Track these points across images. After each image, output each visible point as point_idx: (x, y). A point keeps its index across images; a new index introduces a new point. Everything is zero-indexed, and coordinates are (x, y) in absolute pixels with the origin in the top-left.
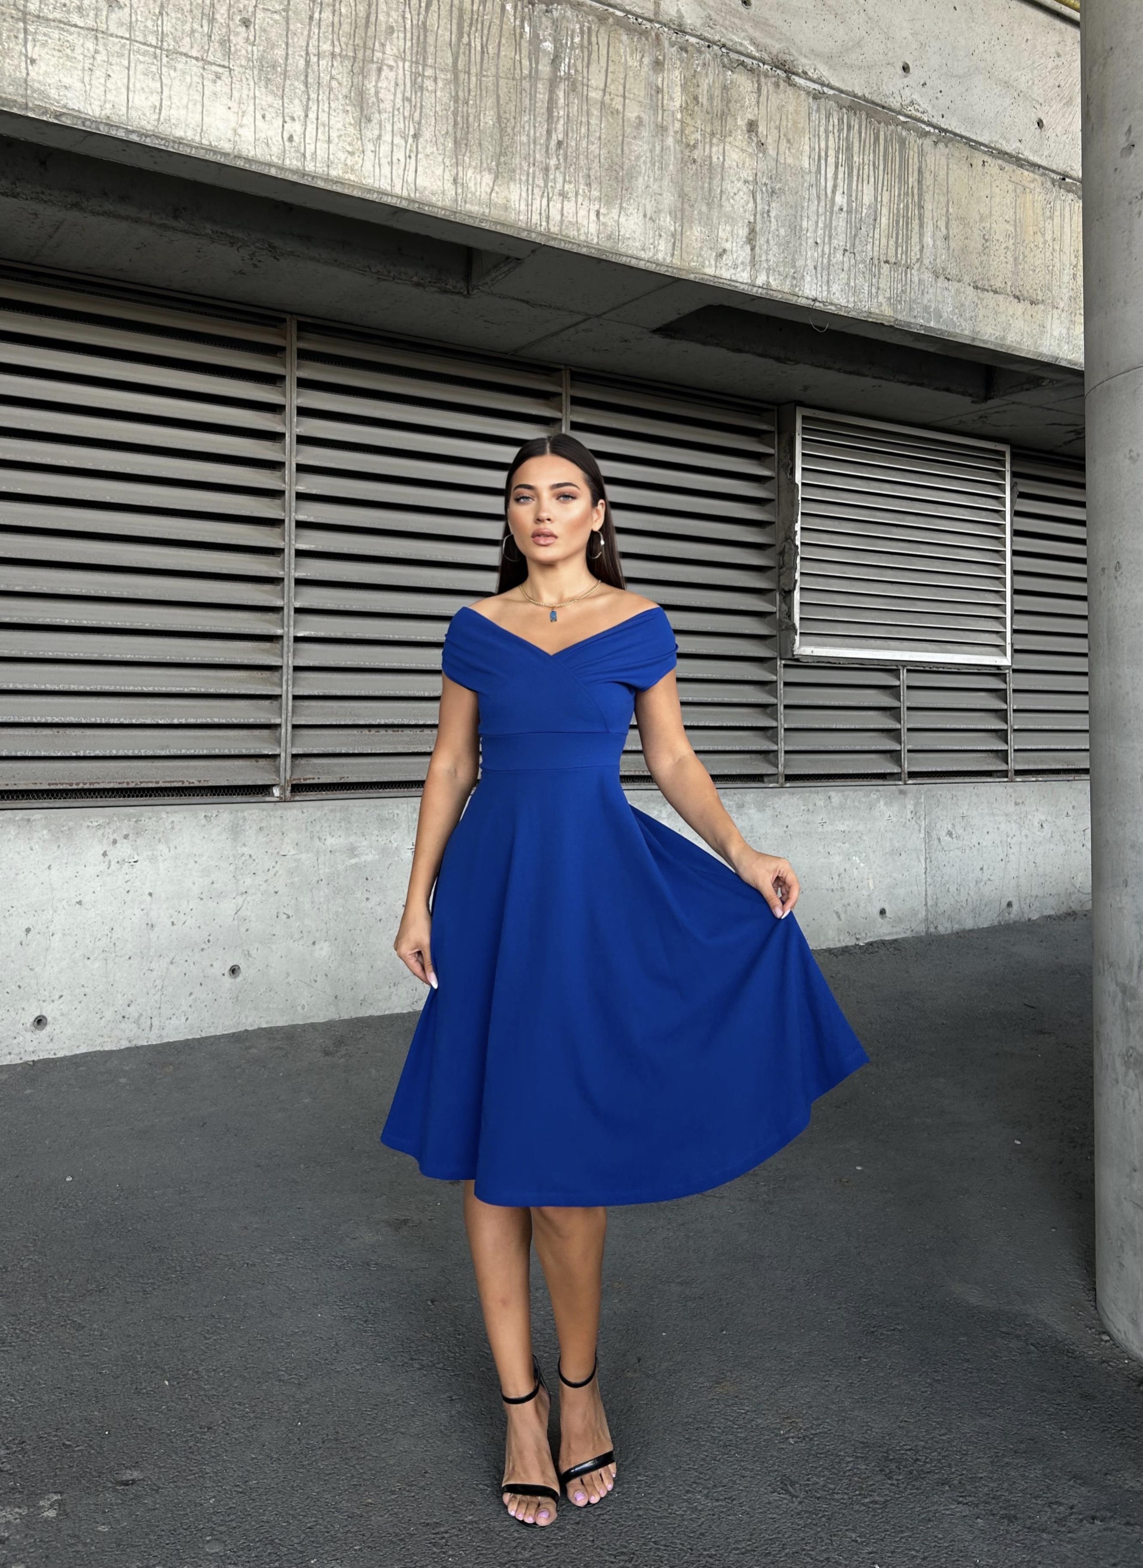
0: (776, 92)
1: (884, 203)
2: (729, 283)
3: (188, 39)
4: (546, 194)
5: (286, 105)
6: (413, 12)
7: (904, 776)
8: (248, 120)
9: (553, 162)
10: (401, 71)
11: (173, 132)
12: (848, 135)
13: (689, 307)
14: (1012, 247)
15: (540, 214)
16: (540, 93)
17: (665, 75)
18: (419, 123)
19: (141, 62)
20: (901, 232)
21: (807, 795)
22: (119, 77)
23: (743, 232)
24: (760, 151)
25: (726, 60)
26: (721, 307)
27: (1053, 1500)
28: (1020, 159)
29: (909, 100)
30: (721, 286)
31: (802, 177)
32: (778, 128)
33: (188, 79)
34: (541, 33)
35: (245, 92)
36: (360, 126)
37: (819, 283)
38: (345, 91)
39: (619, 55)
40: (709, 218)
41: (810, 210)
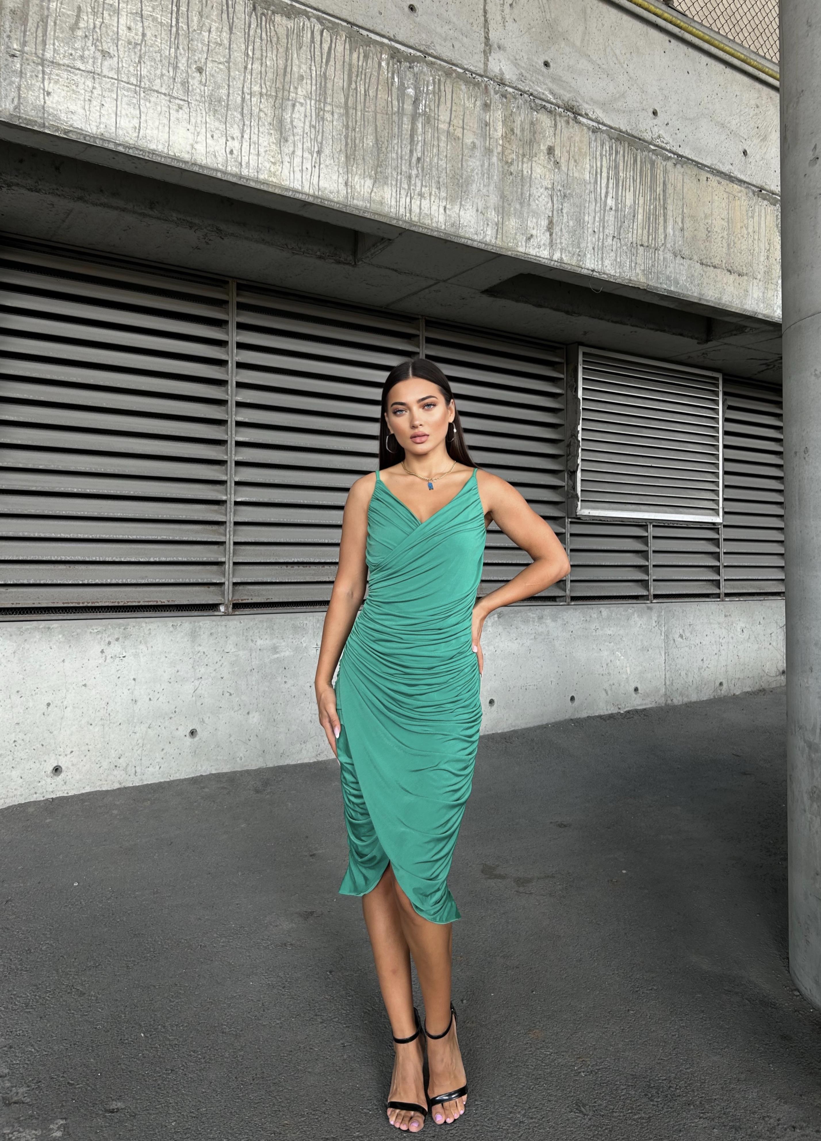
0: (567, 127)
1: (640, 205)
2: (534, 258)
3: (159, 80)
4: (409, 194)
5: (228, 128)
6: (317, 66)
7: (651, 597)
8: (201, 138)
9: (414, 172)
10: (308, 107)
11: (149, 146)
12: (616, 157)
13: (507, 275)
14: (726, 237)
15: (406, 208)
16: (405, 124)
17: (491, 114)
18: (321, 143)
19: (125, 96)
20: (651, 225)
21: (585, 610)
22: (110, 106)
23: (544, 223)
24: (556, 167)
25: (533, 104)
26: (531, 275)
28: (733, 177)
29: (657, 134)
30: (529, 260)
31: (585, 186)
32: (569, 152)
33: (159, 109)
34: (406, 82)
35: (199, 119)
36: (280, 145)
37: (596, 259)
38: (269, 120)
39: (460, 99)
40: (521, 213)
41: (590, 208)
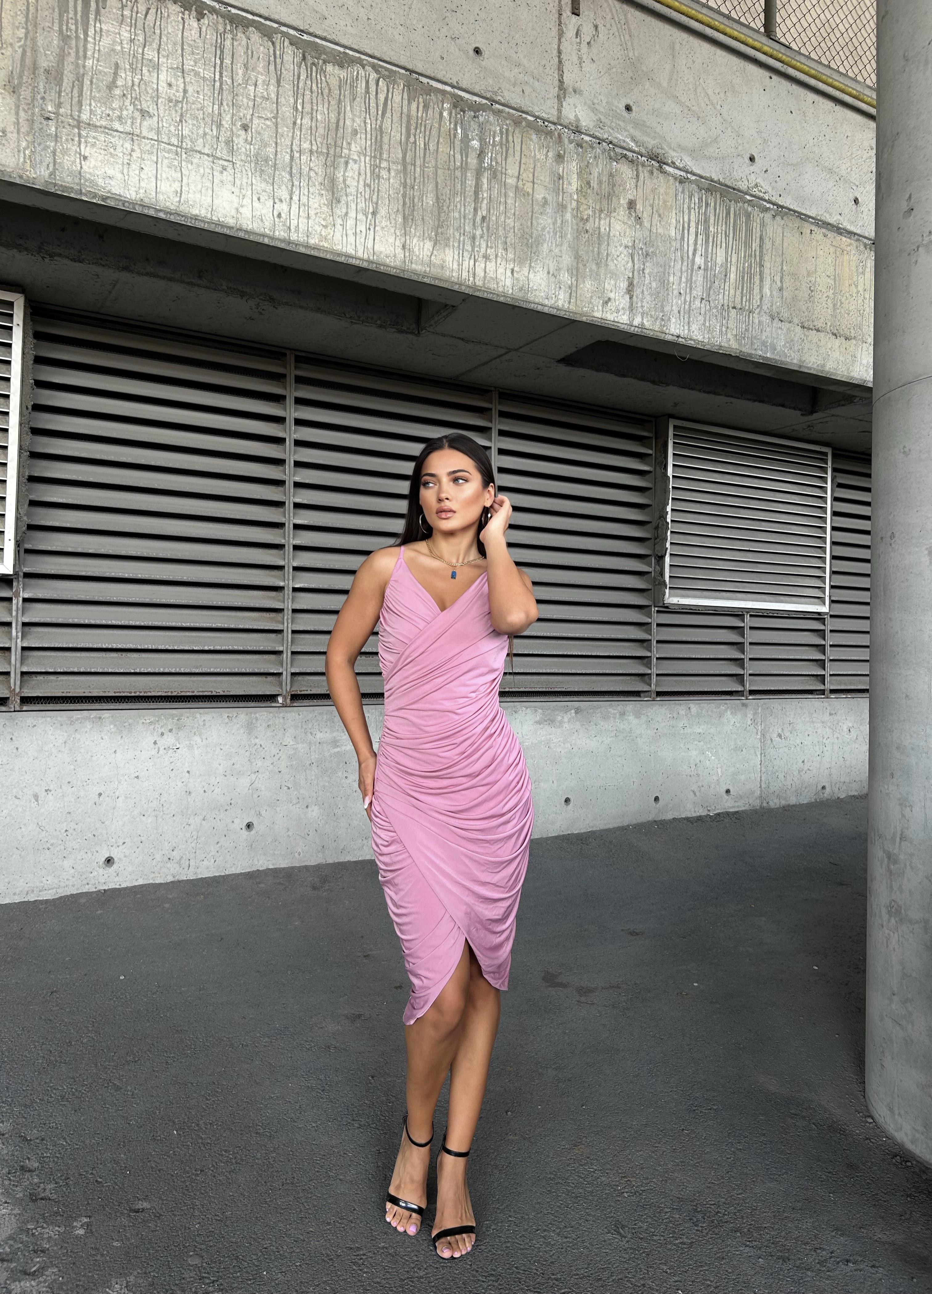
0: (651, 178)
1: (733, 263)
2: (612, 323)
3: (202, 140)
4: (473, 257)
5: (275, 190)
6: (372, 119)
7: (746, 693)
8: (247, 201)
10: (363, 164)
11: (191, 211)
12: (706, 211)
13: (585, 342)
14: (832, 296)
15: (469, 272)
16: (469, 180)
17: (565, 166)
18: (377, 204)
19: (166, 158)
20: (745, 285)
21: (672, 706)
22: (149, 169)
23: (624, 285)
24: (637, 223)
25: (612, 153)
26: (608, 342)
28: (840, 228)
29: (754, 183)
30: (606, 325)
31: (670, 243)
32: (652, 206)
33: (202, 171)
34: (470, 134)
35: (245, 180)
36: (332, 206)
37: (682, 324)
38: (320, 179)
39: (531, 151)
40: (598, 274)
41: (676, 268)
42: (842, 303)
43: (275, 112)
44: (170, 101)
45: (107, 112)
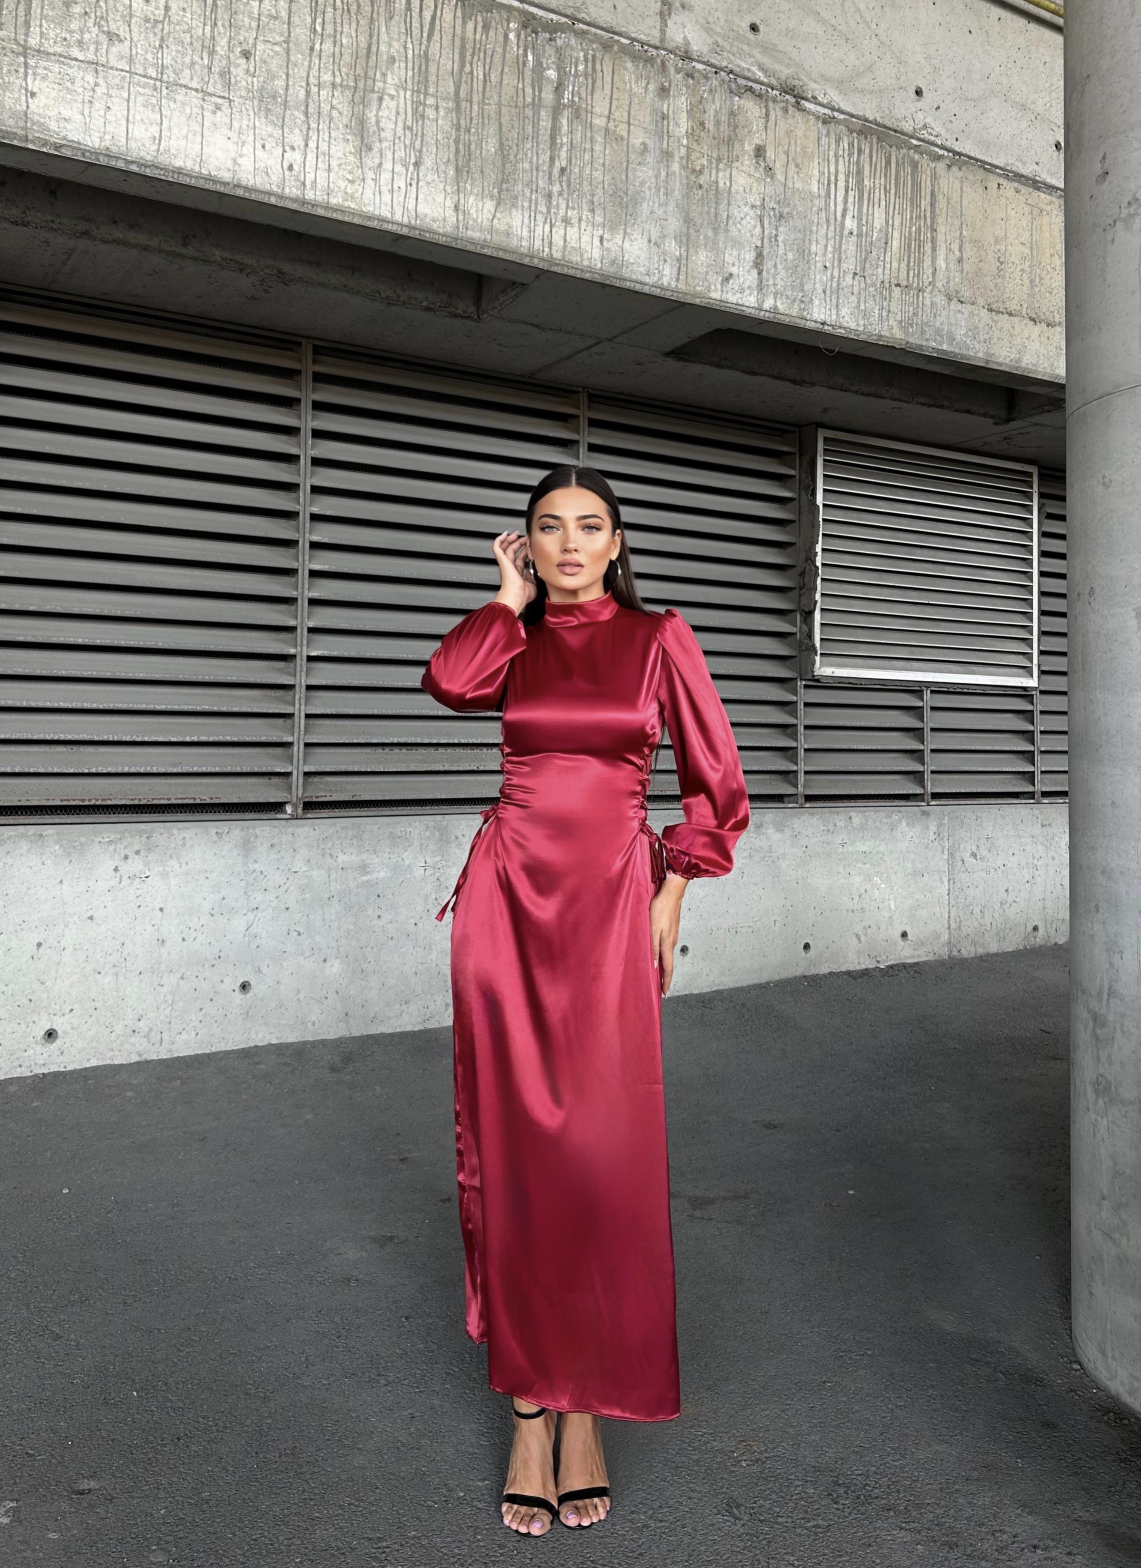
0: (785, 118)
1: (896, 226)
2: (736, 307)
3: (188, 71)
4: (548, 221)
5: (286, 135)
6: (415, 42)
7: (928, 797)
8: (248, 149)
9: (556, 189)
10: (402, 100)
11: (173, 162)
12: (858, 159)
13: (699, 331)
14: (1028, 269)
15: (543, 240)
16: (543, 120)
17: (671, 101)
18: (420, 152)
19: (141, 94)
20: (912, 255)
21: (827, 815)
22: (118, 109)
23: (750, 256)
24: (767, 175)
25: (733, 86)
26: (730, 331)
27: (997, 1528)
28: (1038, 182)
29: (922, 123)
30: (727, 310)
31: (811, 201)
32: (787, 153)
33: (188, 110)
34: (544, 61)
35: (245, 122)
36: (361, 155)
37: (828, 307)
38: (345, 120)
39: (625, 83)
40: (715, 242)
41: (820, 234)
42: (1041, 279)
43: (286, 35)
44: (147, 20)
45: (64, 35)
